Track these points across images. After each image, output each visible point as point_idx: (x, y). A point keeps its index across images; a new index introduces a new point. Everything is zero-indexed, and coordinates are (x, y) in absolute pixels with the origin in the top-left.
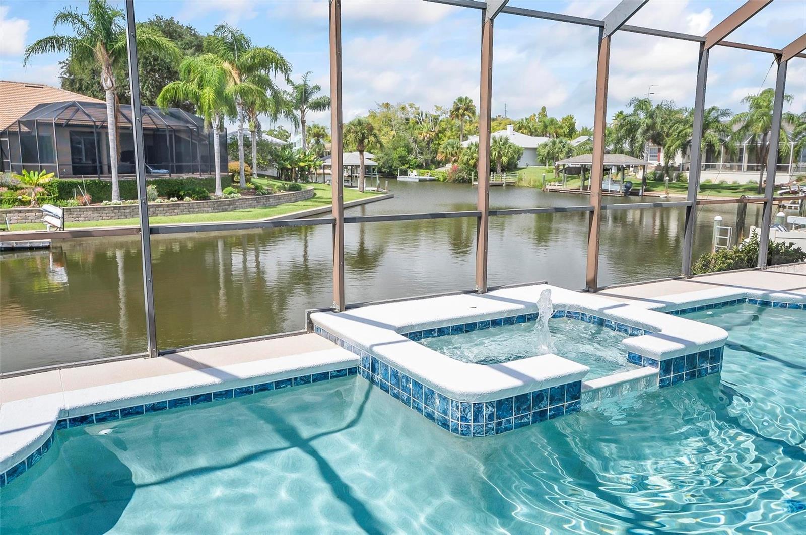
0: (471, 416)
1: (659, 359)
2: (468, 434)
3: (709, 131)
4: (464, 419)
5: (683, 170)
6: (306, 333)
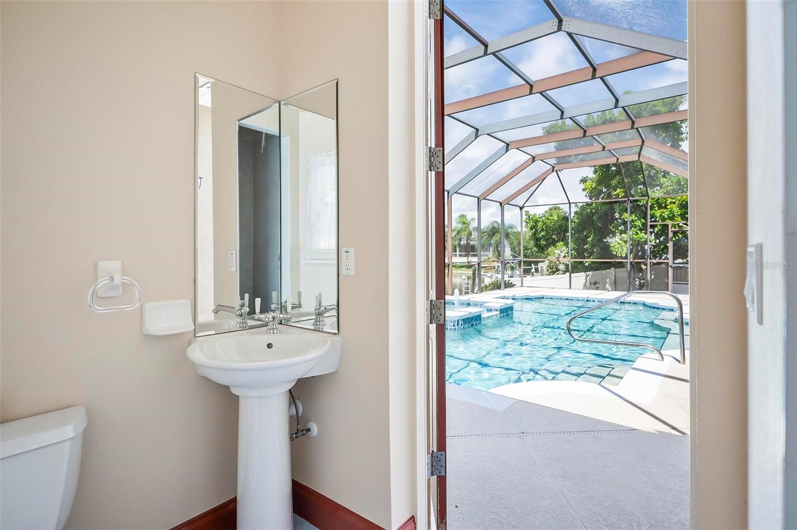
1: (498, 309)
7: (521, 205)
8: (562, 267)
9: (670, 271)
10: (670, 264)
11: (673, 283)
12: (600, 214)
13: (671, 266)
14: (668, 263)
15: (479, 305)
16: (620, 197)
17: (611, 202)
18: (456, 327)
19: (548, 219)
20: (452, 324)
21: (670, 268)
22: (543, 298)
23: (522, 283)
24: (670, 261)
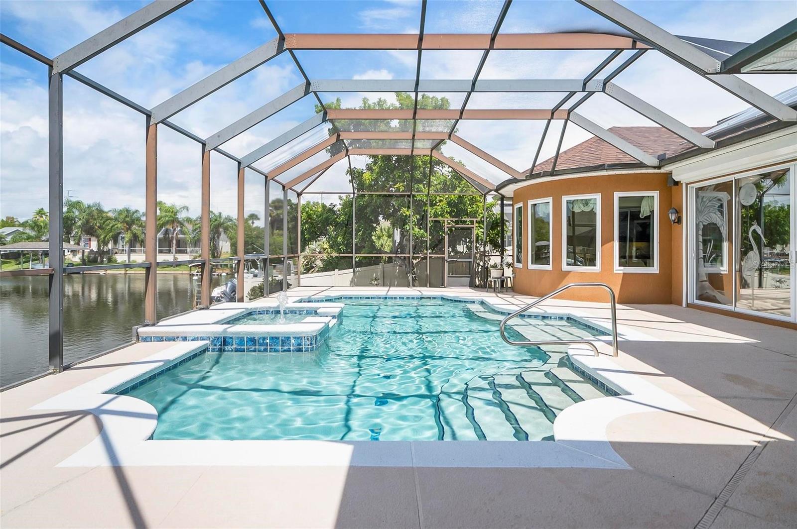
0: (314, 342)
1: (337, 315)
2: (313, 350)
3: (134, 226)
4: (311, 344)
5: (112, 254)
6: (135, 343)
7: (299, 191)
8: (319, 263)
9: (446, 264)
10: (446, 259)
11: (448, 277)
12: (373, 207)
13: (446, 260)
14: (444, 257)
15: (298, 313)
16: (401, 190)
17: (385, 195)
18: (314, 346)
19: (311, 210)
20: (309, 343)
21: (446, 262)
22: (341, 298)
23: (299, 283)
24: (446, 256)
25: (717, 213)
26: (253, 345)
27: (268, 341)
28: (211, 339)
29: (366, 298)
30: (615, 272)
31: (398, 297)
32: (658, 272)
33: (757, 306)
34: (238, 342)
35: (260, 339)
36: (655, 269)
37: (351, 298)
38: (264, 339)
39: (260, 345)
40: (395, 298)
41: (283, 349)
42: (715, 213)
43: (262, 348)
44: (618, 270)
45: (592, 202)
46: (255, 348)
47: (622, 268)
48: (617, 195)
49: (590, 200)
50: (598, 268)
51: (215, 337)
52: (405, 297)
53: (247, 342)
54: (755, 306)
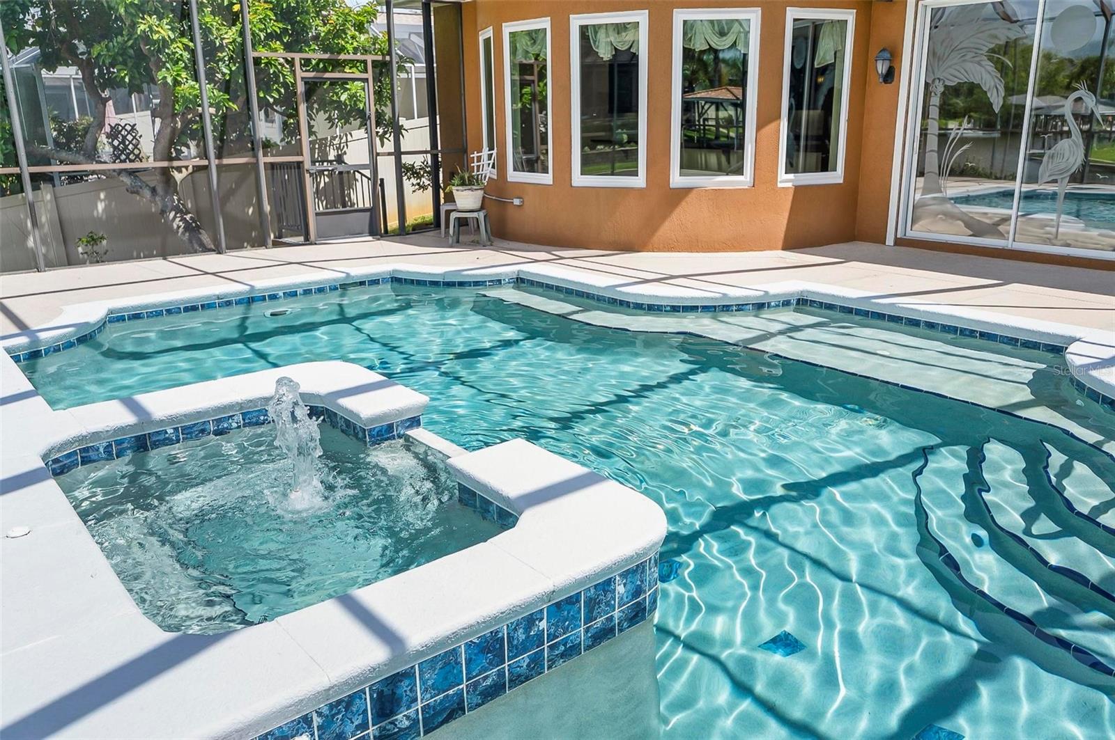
9: (310, 181)
10: (306, 167)
11: (317, 214)
13: (309, 171)
14: (302, 163)
24: (306, 158)
25: (983, 63)
26: (492, 664)
27: (543, 625)
28: (317, 721)
29: (187, 309)
30: (780, 185)
31: (281, 294)
32: (841, 181)
33: (1065, 238)
34: (431, 677)
35: (515, 629)
36: (836, 176)
37: (137, 317)
38: (531, 621)
39: (518, 650)
40: (273, 297)
41: (592, 631)
42: (979, 63)
43: (524, 660)
44: (786, 180)
45: (736, 27)
46: (501, 674)
47: (791, 176)
48: (792, 13)
49: (731, 23)
50: (748, 179)
51: (331, 706)
52: (300, 291)
53: (469, 661)
54: (1059, 237)
